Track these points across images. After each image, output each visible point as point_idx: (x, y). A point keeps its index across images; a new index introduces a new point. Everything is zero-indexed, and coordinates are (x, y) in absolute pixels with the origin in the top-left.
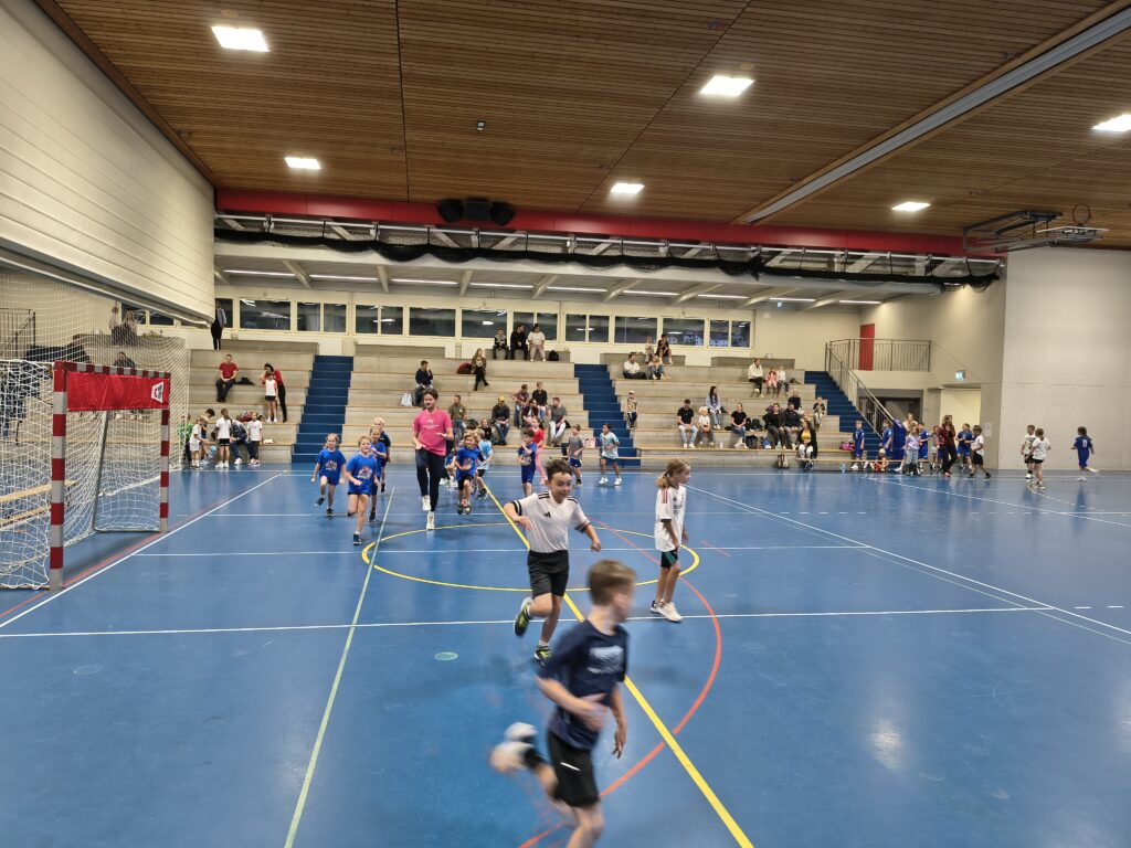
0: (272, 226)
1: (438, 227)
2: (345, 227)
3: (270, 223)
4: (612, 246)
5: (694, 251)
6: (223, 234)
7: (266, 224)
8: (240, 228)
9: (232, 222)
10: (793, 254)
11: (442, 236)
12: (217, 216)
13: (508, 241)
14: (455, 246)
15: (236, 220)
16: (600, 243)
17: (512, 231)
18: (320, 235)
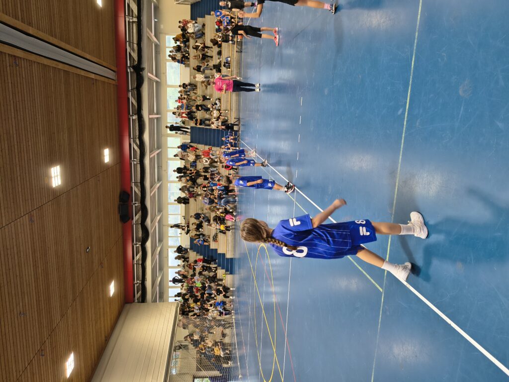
0: (138, 281)
1: (133, 219)
2: (136, 255)
3: (138, 283)
4: (134, 141)
5: (133, 101)
6: (143, 299)
7: (138, 285)
8: (140, 292)
9: (138, 295)
10: (130, 46)
11: (137, 218)
12: (136, 301)
13: (136, 190)
14: (140, 212)
15: (137, 294)
16: (134, 148)
17: (132, 188)
18: (140, 265)
